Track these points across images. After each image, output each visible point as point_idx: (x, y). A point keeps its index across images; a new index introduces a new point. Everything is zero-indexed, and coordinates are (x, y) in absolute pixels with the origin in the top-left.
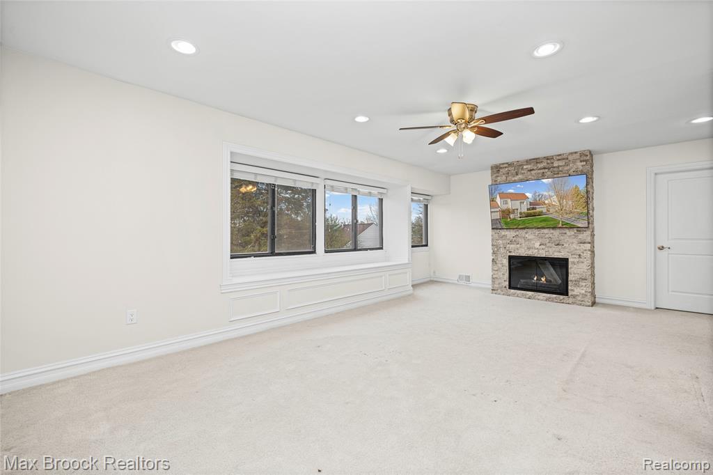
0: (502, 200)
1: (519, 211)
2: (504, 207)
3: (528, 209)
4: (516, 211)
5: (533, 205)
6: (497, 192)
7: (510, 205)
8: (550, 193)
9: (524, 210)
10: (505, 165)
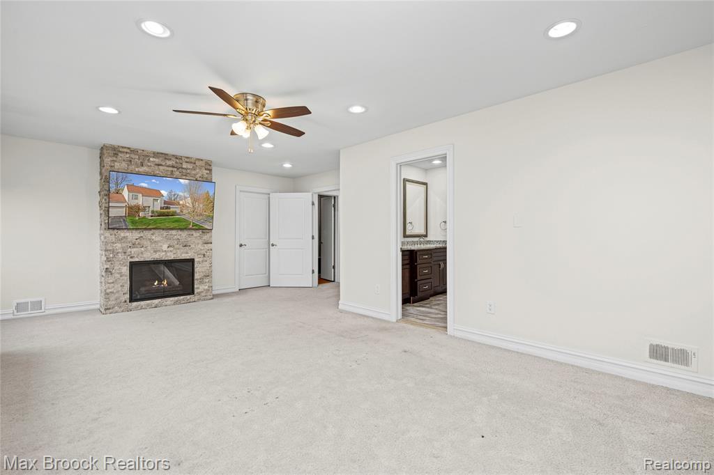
0: (131, 194)
1: (151, 209)
2: (133, 203)
3: (161, 208)
4: (147, 208)
5: (168, 204)
6: (124, 183)
7: (140, 200)
8: (186, 194)
9: (158, 208)
10: (125, 150)
